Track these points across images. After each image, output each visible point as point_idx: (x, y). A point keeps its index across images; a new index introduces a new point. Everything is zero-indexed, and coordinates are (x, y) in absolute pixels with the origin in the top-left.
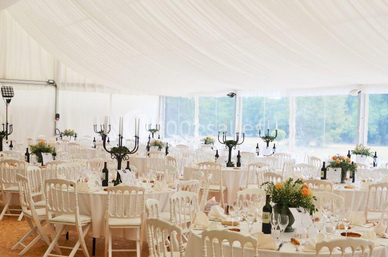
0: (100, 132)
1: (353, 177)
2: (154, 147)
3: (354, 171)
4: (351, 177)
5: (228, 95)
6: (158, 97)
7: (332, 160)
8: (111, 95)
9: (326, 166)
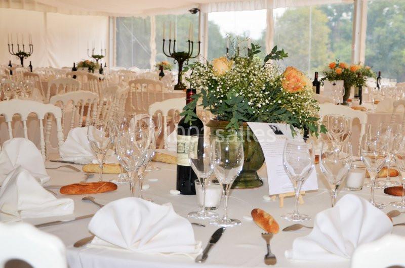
0: (17, 55)
1: (359, 96)
2: (82, 68)
3: (360, 87)
4: (356, 97)
5: (190, 11)
6: (107, 18)
7: (329, 70)
8: (45, 14)
9: (319, 79)
